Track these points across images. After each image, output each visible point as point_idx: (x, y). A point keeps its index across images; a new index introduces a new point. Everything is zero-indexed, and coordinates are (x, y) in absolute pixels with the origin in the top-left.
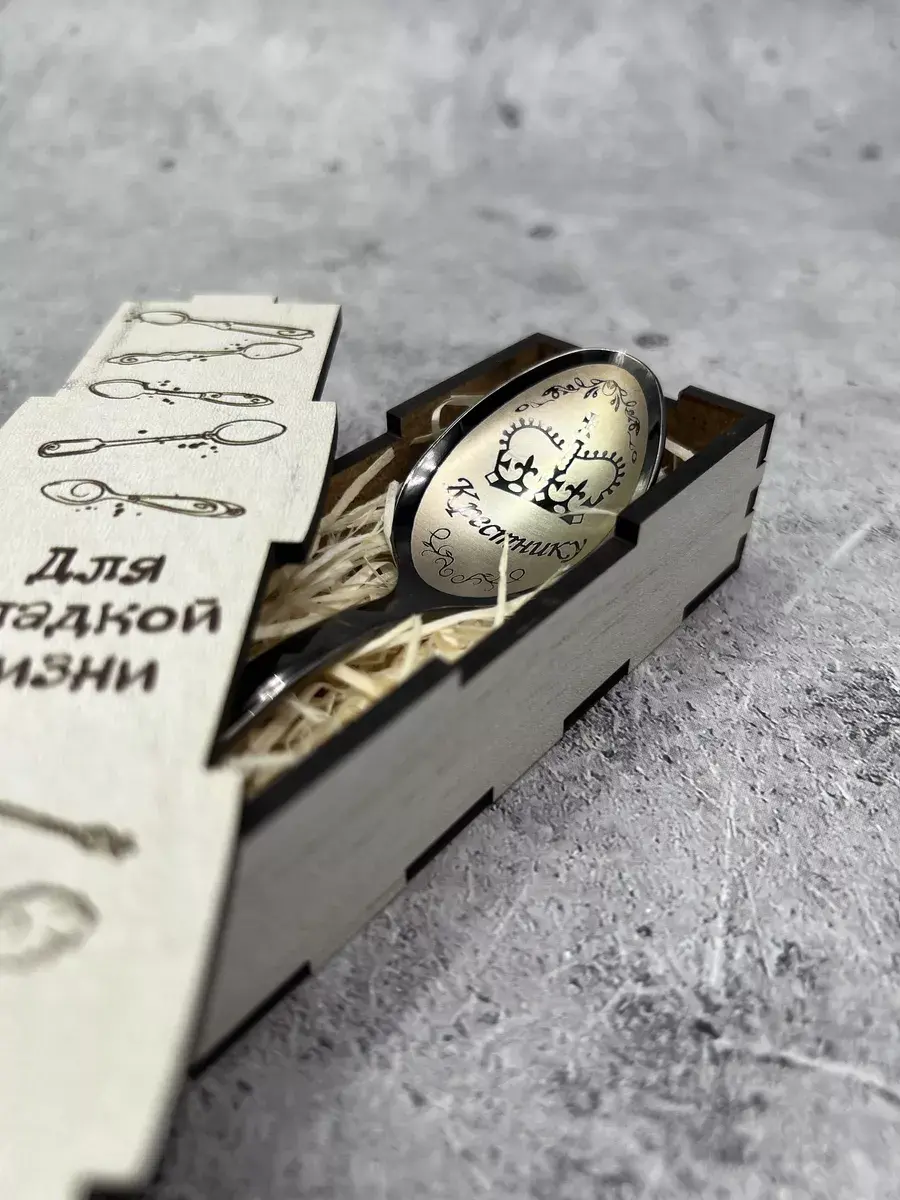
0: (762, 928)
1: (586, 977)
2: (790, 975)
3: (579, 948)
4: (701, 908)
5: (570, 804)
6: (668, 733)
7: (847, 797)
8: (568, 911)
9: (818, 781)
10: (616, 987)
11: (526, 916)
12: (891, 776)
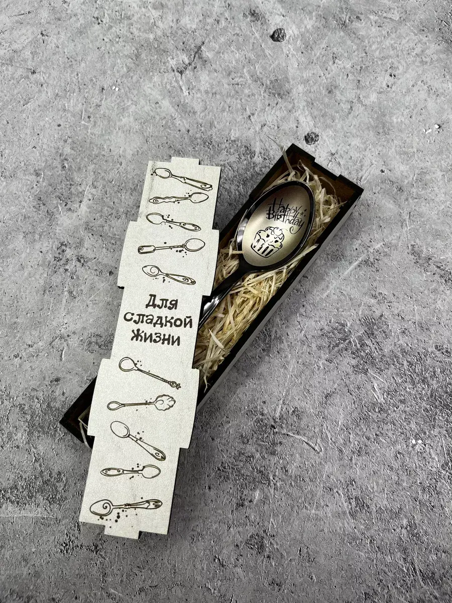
0: (291, 403)
1: (250, 413)
2: (294, 415)
3: (249, 406)
4: (278, 397)
5: (252, 365)
7: (321, 366)
8: (248, 396)
9: (315, 361)
10: (256, 416)
12: (334, 360)
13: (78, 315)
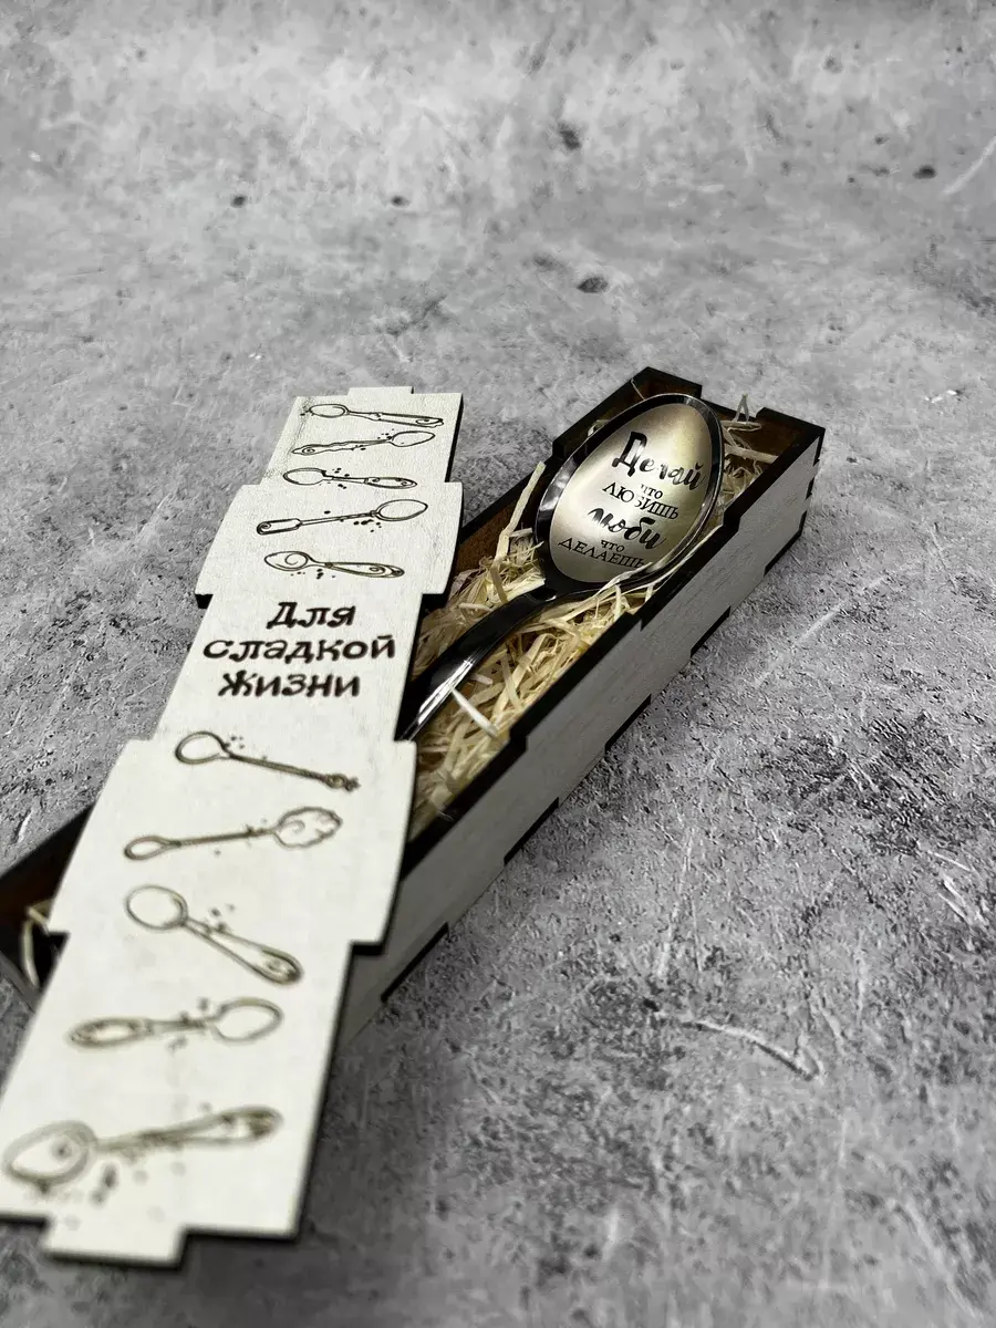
0: (699, 937)
1: (572, 969)
2: (713, 970)
3: (569, 949)
4: (658, 922)
5: (572, 845)
6: (650, 789)
7: (777, 840)
8: (564, 924)
9: (757, 828)
10: (592, 976)
11: (534, 927)
12: (814, 825)
13: (86, 735)
